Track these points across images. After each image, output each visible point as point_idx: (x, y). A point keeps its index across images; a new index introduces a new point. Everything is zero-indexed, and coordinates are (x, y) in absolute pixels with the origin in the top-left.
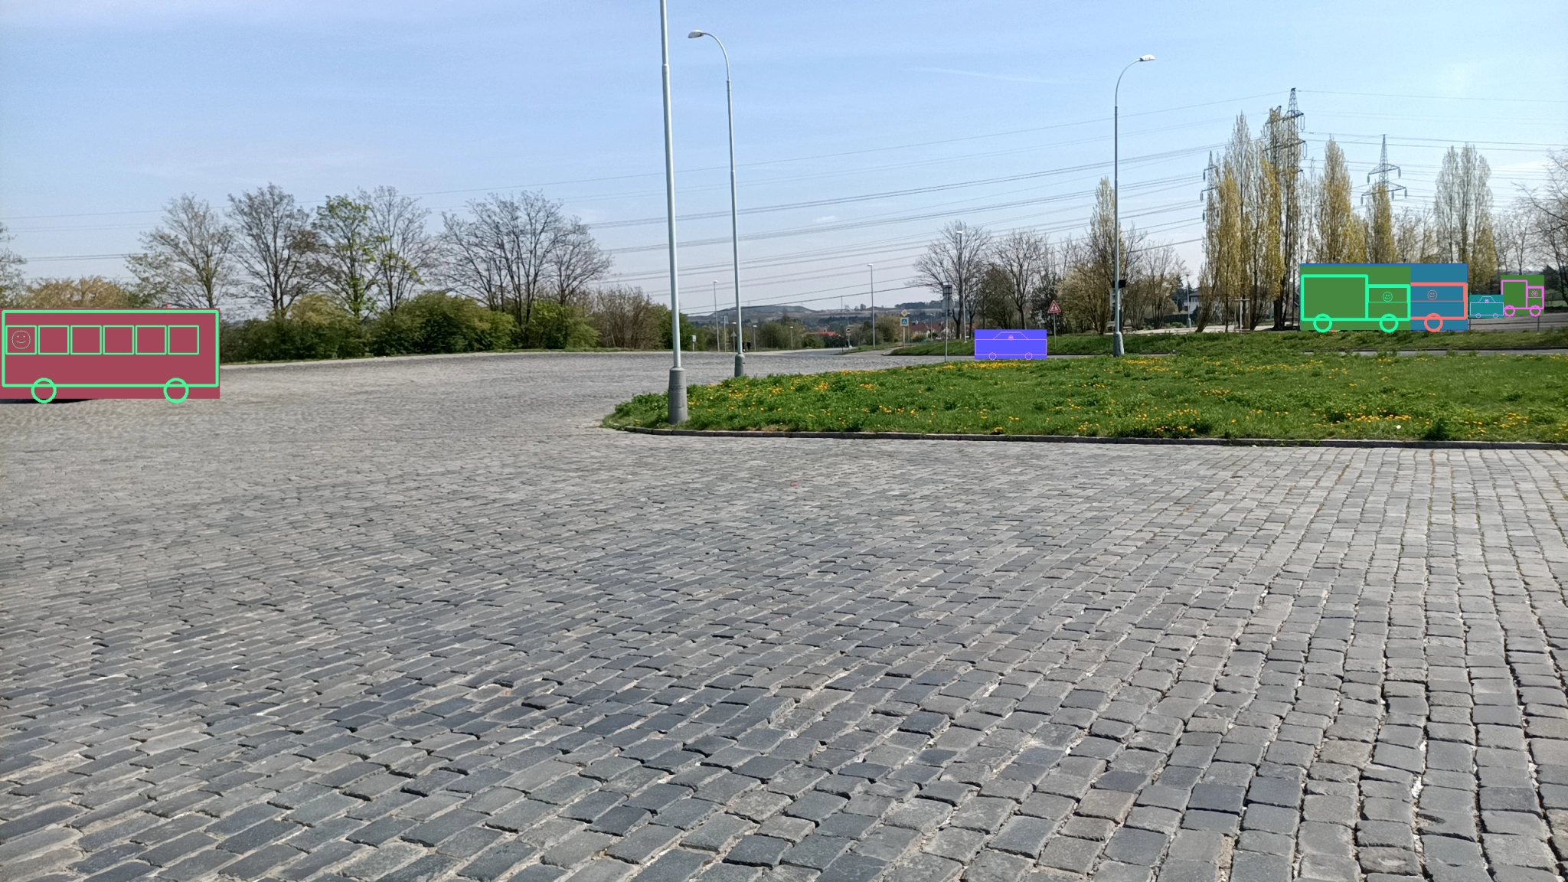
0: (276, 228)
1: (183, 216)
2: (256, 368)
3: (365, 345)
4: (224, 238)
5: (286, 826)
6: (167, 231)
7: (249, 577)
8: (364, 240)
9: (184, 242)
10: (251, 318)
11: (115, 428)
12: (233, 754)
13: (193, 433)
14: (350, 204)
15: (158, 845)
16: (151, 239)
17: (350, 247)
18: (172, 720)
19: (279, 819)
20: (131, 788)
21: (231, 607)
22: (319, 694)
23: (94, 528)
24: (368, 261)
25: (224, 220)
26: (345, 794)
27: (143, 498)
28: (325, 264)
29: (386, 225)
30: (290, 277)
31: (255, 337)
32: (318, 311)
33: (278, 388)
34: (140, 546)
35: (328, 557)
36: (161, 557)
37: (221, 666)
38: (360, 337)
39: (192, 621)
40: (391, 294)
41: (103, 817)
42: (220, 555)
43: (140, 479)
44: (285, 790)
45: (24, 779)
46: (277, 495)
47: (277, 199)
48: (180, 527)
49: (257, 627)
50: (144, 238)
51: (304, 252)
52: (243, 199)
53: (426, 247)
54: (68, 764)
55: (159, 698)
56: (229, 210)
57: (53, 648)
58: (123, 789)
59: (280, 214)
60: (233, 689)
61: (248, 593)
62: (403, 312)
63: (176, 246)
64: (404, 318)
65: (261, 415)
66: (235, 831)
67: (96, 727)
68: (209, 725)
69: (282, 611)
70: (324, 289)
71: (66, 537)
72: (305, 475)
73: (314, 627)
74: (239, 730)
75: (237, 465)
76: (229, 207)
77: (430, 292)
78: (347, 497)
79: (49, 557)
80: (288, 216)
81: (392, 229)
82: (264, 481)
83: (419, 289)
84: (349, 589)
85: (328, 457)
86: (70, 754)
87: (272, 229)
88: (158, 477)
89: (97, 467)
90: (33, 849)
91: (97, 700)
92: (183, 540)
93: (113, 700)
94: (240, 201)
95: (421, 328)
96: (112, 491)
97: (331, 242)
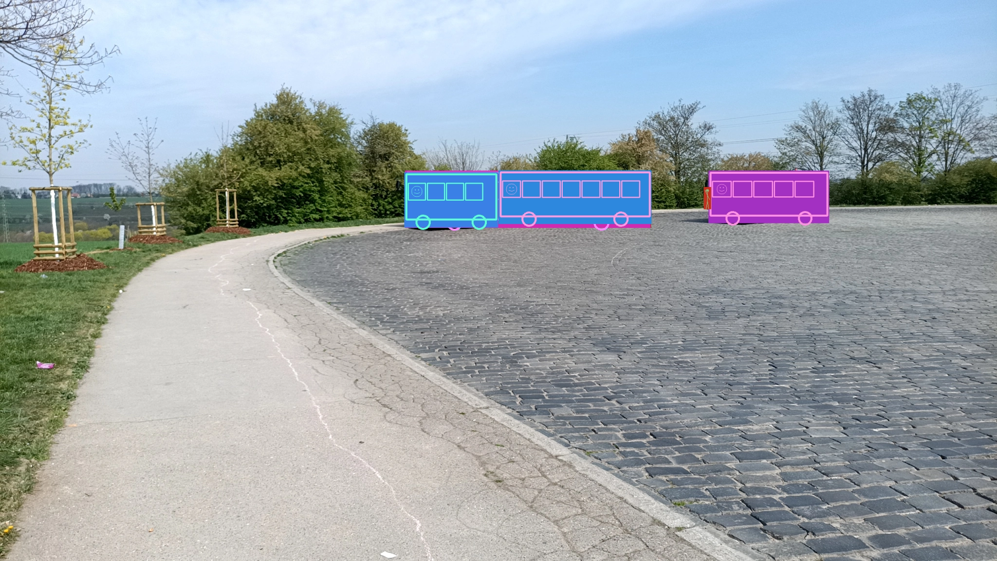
0: (870, 118)
1: (811, 113)
2: (846, 210)
3: (922, 196)
4: (835, 127)
5: (904, 505)
6: (801, 123)
7: (855, 343)
8: (931, 123)
9: (810, 130)
10: (846, 177)
11: (763, 242)
12: (863, 450)
13: (808, 248)
14: (924, 98)
15: (825, 491)
16: (790, 128)
17: (920, 128)
18: (821, 420)
19: (899, 500)
20: (804, 453)
21: (846, 359)
22: (914, 427)
23: (759, 298)
24: (932, 137)
25: (836, 115)
26: (944, 498)
27: (783, 284)
28: (900, 140)
29: (949, 111)
30: (875, 150)
31: (846, 190)
32: (891, 173)
33: (860, 223)
34: (786, 313)
35: (907, 339)
36: (799, 321)
37: (846, 394)
38: (919, 191)
39: (823, 363)
40: (946, 161)
41: (792, 464)
42: (834, 326)
43: (780, 273)
44: (901, 482)
45: (747, 430)
46: (866, 293)
47: (872, 99)
48: (807, 305)
49: (865, 375)
50: (786, 128)
51: (886, 133)
52: (850, 100)
53: (978, 126)
54: (767, 429)
55: (811, 405)
56: (840, 107)
57: (748, 363)
58: (799, 452)
59: (874, 108)
60: (857, 411)
61: (856, 353)
62: (954, 173)
63: (805, 132)
64: (954, 177)
65: (850, 240)
66: (871, 498)
67: (779, 412)
68: (844, 428)
69: (879, 368)
70: (897, 157)
71: (745, 302)
72: (883, 282)
73: (903, 383)
74: (864, 436)
75: (837, 271)
76: (841, 106)
77: (977, 158)
78: (914, 300)
79: (737, 312)
80: (879, 109)
81: (953, 114)
82: (856, 283)
83: (970, 156)
84: (926, 363)
85: (897, 271)
86: (767, 424)
87: (866, 118)
88: (790, 273)
89: (755, 264)
90: (757, 470)
91: (777, 397)
92: (809, 313)
93: (785, 399)
94: (848, 102)
95: (967, 185)
96: (765, 278)
97: (906, 125)
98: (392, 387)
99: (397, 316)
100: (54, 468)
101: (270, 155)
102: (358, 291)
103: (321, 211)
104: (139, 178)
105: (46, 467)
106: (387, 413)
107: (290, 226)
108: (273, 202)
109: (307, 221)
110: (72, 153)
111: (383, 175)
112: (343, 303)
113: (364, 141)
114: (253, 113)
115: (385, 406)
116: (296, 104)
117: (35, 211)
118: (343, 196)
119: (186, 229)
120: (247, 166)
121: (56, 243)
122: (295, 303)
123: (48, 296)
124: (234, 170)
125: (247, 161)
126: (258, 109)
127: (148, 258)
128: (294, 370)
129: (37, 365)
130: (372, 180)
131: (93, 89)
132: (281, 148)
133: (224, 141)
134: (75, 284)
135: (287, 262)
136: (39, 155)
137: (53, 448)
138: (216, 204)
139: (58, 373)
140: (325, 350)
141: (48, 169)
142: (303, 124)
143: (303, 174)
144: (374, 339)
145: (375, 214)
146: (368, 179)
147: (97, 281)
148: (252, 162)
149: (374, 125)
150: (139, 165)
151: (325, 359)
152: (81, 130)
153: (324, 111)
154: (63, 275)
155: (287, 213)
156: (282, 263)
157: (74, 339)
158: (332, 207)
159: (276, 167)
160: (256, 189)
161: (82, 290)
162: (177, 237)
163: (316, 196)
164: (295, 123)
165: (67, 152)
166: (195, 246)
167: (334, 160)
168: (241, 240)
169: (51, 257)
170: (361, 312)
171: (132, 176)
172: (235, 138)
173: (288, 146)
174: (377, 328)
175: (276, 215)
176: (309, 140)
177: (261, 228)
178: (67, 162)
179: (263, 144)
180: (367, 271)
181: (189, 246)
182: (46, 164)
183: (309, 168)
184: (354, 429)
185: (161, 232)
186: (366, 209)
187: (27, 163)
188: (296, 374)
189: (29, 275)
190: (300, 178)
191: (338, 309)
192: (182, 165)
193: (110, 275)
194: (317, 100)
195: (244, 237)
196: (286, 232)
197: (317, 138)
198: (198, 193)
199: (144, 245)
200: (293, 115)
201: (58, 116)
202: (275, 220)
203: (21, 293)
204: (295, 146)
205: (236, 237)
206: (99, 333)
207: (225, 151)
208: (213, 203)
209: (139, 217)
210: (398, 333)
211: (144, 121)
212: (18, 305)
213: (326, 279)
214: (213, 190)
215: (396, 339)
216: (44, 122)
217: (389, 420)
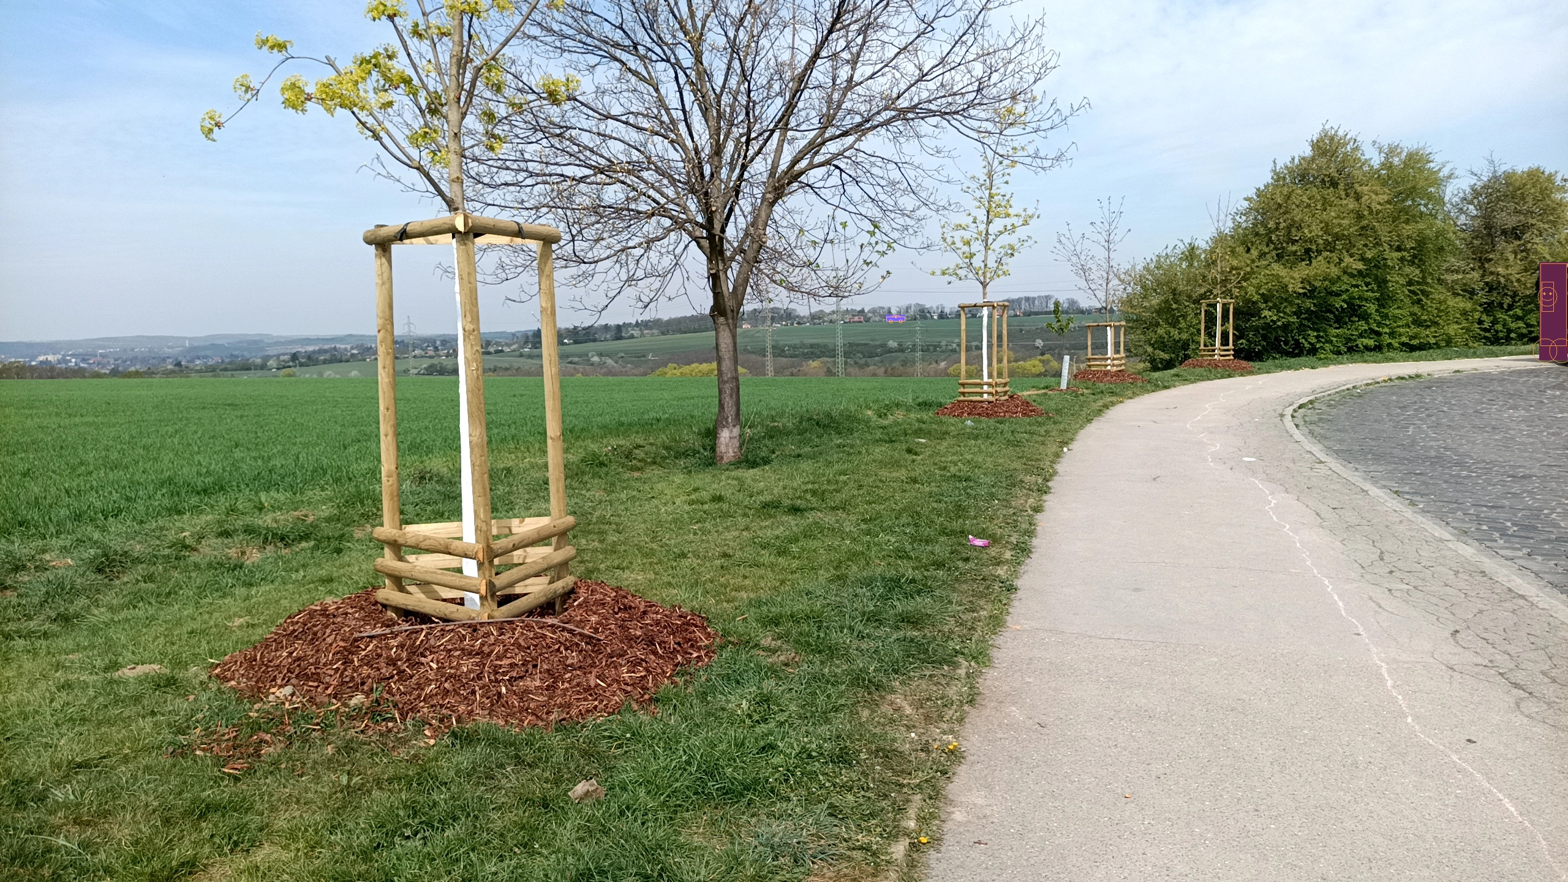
98: (1532, 655)
99: (1535, 528)
100: (996, 679)
101: (1294, 242)
102: (1453, 476)
103: (1378, 334)
104: (1093, 287)
105: (989, 676)
106: (1522, 699)
107: (1320, 359)
108: (1294, 319)
109: (1351, 350)
110: (1012, 255)
111: (1507, 267)
112: (1422, 495)
113: (1471, 207)
114: (1270, 175)
115: (1516, 686)
116: (1345, 153)
117: (963, 335)
118: (1422, 307)
119: (1152, 361)
120: (1253, 261)
121: (986, 379)
122: (1332, 487)
123: (976, 449)
124: (1232, 268)
125: (1254, 253)
126: (1278, 168)
127: (1100, 403)
128: (1336, 598)
129: (969, 540)
130: (1483, 276)
131: (1049, 163)
132: (1313, 230)
133: (1221, 224)
134: (1008, 435)
135: (1315, 418)
136: (973, 261)
137: (994, 653)
138: (1200, 323)
139: (993, 554)
140: (1391, 572)
141: (982, 279)
142: (1356, 186)
143: (1349, 270)
144: (1489, 564)
145: (1485, 338)
146: (1476, 275)
147: (1034, 433)
148: (1262, 255)
149: (1495, 177)
150: (1094, 267)
151: (1393, 586)
152: (1025, 223)
153: (1396, 161)
154: (992, 422)
155: (1317, 337)
156: (1307, 419)
157: (1011, 511)
158: (1399, 327)
159: (1303, 260)
160: (1266, 298)
161: (1017, 444)
162: (1139, 373)
163: (1372, 308)
164: (1341, 186)
165: (1006, 254)
166: (1166, 387)
167: (1410, 244)
168: (1237, 380)
169: (978, 398)
170: (1459, 513)
171: (1083, 284)
172: (1238, 218)
173: (1327, 224)
174: (1494, 544)
175: (1297, 341)
176: (1366, 213)
177: (1270, 362)
178: (1005, 268)
179: (1282, 226)
180: (1468, 442)
181: (1157, 387)
182: (980, 272)
183: (1363, 259)
184: (1456, 716)
185: (1117, 366)
186: (1468, 330)
187: (959, 272)
188: (1341, 604)
189: (952, 420)
190: (1345, 278)
191: (1413, 504)
192: (1152, 266)
193: (1050, 426)
194: (1385, 142)
195: (1242, 375)
196: (1313, 368)
197: (1379, 207)
198: (1174, 306)
199: (1094, 384)
200: (1340, 172)
201: (999, 206)
202: (1294, 349)
203: (945, 444)
204: (1340, 225)
205: (1229, 376)
206: (1041, 506)
207: (1220, 239)
208: (1195, 322)
209: (1089, 343)
210: (1539, 558)
211: (1105, 203)
212: (943, 459)
213: (1388, 451)
214: (1197, 302)
215: (1535, 569)
216: (981, 215)
217: (1527, 712)
